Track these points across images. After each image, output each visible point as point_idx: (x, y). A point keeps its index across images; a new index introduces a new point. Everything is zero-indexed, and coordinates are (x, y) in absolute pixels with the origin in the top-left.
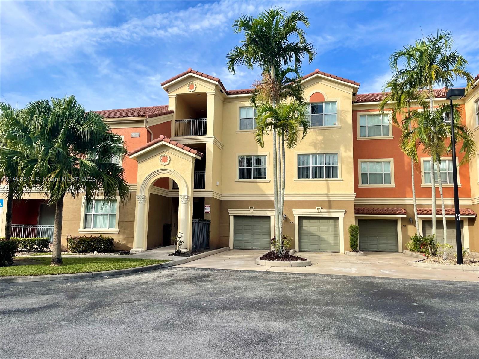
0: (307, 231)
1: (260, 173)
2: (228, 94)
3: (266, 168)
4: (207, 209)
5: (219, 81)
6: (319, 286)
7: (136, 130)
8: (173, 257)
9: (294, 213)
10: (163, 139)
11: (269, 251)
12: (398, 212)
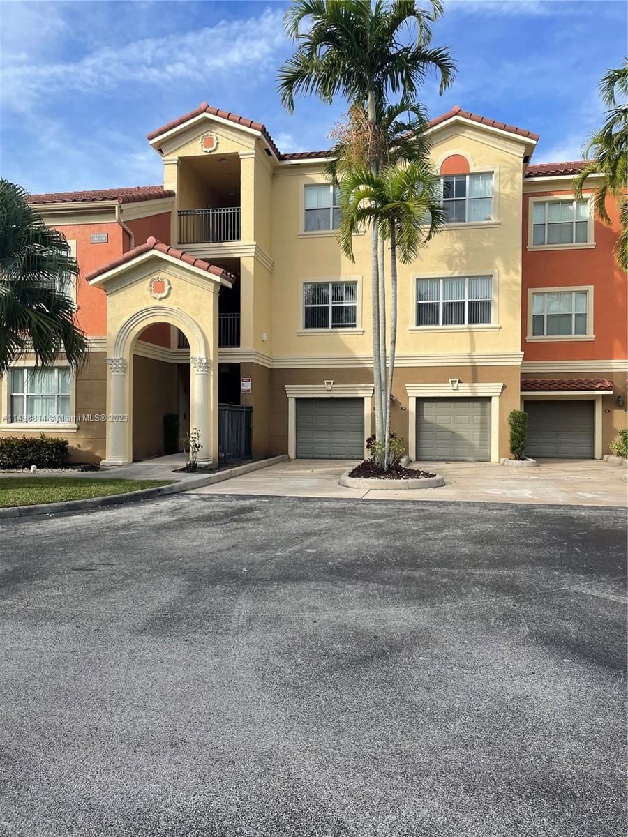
0: (432, 423)
1: (345, 317)
2: (282, 158)
3: (355, 306)
4: (246, 385)
5: (263, 130)
6: (469, 525)
7: (100, 229)
8: (183, 474)
9: (408, 391)
10: (155, 244)
11: (363, 462)
12: (598, 387)
